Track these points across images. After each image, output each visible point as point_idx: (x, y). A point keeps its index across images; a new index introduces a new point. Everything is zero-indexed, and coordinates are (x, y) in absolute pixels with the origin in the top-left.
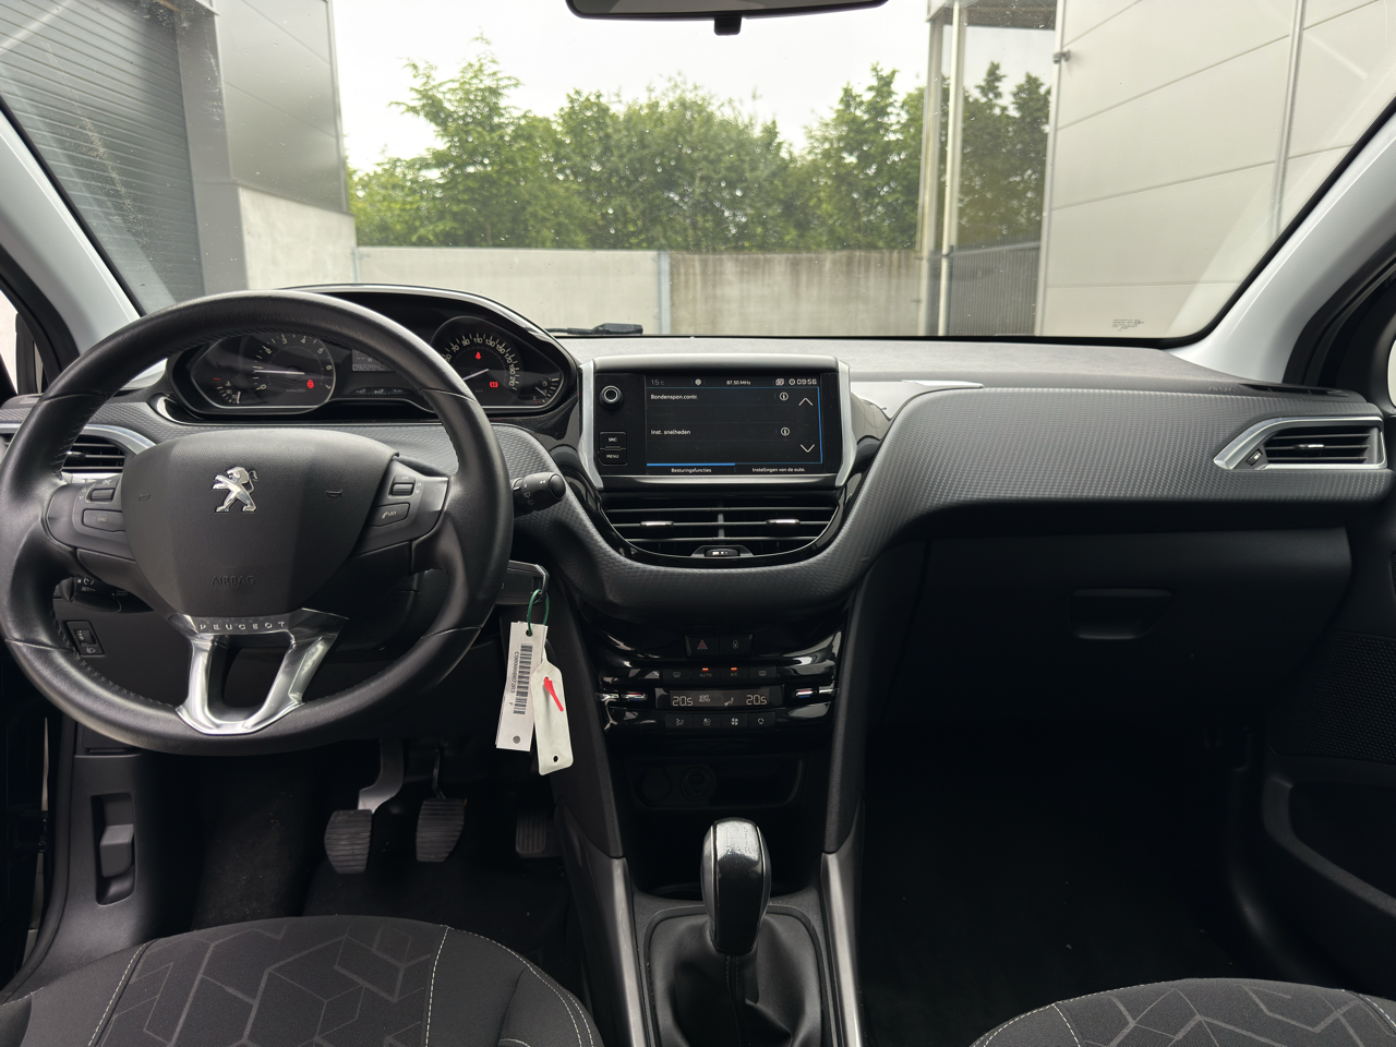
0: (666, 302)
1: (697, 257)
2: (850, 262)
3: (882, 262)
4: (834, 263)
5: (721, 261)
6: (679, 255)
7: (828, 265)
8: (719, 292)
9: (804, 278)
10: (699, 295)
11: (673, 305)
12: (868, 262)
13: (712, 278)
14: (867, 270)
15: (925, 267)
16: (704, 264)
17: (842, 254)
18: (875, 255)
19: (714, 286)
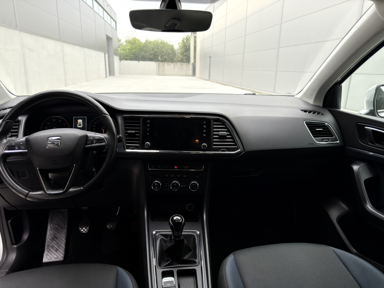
0: (158, 69)
1: (161, 63)
2: (181, 64)
5: (165, 64)
6: (160, 63)
7: (179, 65)
9: (175, 66)
10: (162, 68)
11: (159, 69)
13: (163, 66)
14: (184, 65)
15: (191, 65)
16: (163, 64)
17: (180, 63)
18: (185, 63)
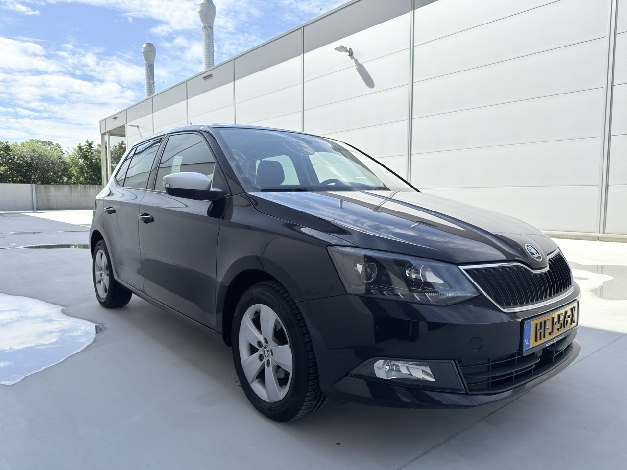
1: (42, 185)
3: (94, 187)
4: (81, 187)
5: (50, 187)
6: (38, 185)
8: (49, 194)
10: (44, 194)
12: (90, 187)
14: (90, 189)
17: (83, 186)
19: (48, 192)
